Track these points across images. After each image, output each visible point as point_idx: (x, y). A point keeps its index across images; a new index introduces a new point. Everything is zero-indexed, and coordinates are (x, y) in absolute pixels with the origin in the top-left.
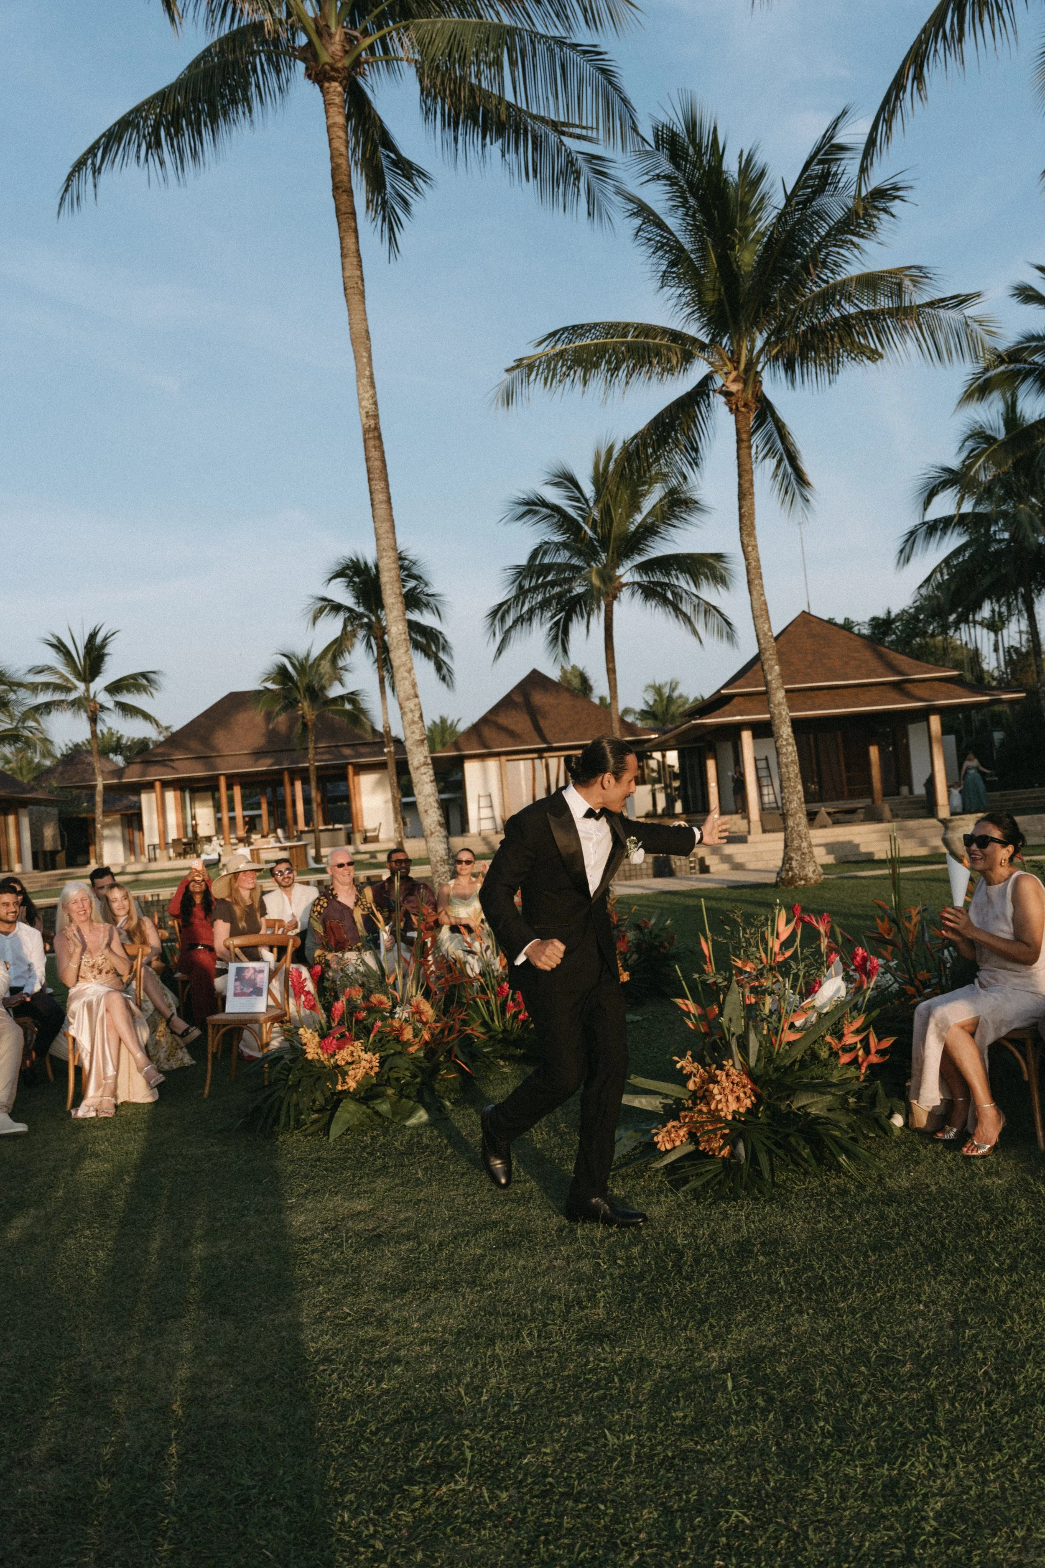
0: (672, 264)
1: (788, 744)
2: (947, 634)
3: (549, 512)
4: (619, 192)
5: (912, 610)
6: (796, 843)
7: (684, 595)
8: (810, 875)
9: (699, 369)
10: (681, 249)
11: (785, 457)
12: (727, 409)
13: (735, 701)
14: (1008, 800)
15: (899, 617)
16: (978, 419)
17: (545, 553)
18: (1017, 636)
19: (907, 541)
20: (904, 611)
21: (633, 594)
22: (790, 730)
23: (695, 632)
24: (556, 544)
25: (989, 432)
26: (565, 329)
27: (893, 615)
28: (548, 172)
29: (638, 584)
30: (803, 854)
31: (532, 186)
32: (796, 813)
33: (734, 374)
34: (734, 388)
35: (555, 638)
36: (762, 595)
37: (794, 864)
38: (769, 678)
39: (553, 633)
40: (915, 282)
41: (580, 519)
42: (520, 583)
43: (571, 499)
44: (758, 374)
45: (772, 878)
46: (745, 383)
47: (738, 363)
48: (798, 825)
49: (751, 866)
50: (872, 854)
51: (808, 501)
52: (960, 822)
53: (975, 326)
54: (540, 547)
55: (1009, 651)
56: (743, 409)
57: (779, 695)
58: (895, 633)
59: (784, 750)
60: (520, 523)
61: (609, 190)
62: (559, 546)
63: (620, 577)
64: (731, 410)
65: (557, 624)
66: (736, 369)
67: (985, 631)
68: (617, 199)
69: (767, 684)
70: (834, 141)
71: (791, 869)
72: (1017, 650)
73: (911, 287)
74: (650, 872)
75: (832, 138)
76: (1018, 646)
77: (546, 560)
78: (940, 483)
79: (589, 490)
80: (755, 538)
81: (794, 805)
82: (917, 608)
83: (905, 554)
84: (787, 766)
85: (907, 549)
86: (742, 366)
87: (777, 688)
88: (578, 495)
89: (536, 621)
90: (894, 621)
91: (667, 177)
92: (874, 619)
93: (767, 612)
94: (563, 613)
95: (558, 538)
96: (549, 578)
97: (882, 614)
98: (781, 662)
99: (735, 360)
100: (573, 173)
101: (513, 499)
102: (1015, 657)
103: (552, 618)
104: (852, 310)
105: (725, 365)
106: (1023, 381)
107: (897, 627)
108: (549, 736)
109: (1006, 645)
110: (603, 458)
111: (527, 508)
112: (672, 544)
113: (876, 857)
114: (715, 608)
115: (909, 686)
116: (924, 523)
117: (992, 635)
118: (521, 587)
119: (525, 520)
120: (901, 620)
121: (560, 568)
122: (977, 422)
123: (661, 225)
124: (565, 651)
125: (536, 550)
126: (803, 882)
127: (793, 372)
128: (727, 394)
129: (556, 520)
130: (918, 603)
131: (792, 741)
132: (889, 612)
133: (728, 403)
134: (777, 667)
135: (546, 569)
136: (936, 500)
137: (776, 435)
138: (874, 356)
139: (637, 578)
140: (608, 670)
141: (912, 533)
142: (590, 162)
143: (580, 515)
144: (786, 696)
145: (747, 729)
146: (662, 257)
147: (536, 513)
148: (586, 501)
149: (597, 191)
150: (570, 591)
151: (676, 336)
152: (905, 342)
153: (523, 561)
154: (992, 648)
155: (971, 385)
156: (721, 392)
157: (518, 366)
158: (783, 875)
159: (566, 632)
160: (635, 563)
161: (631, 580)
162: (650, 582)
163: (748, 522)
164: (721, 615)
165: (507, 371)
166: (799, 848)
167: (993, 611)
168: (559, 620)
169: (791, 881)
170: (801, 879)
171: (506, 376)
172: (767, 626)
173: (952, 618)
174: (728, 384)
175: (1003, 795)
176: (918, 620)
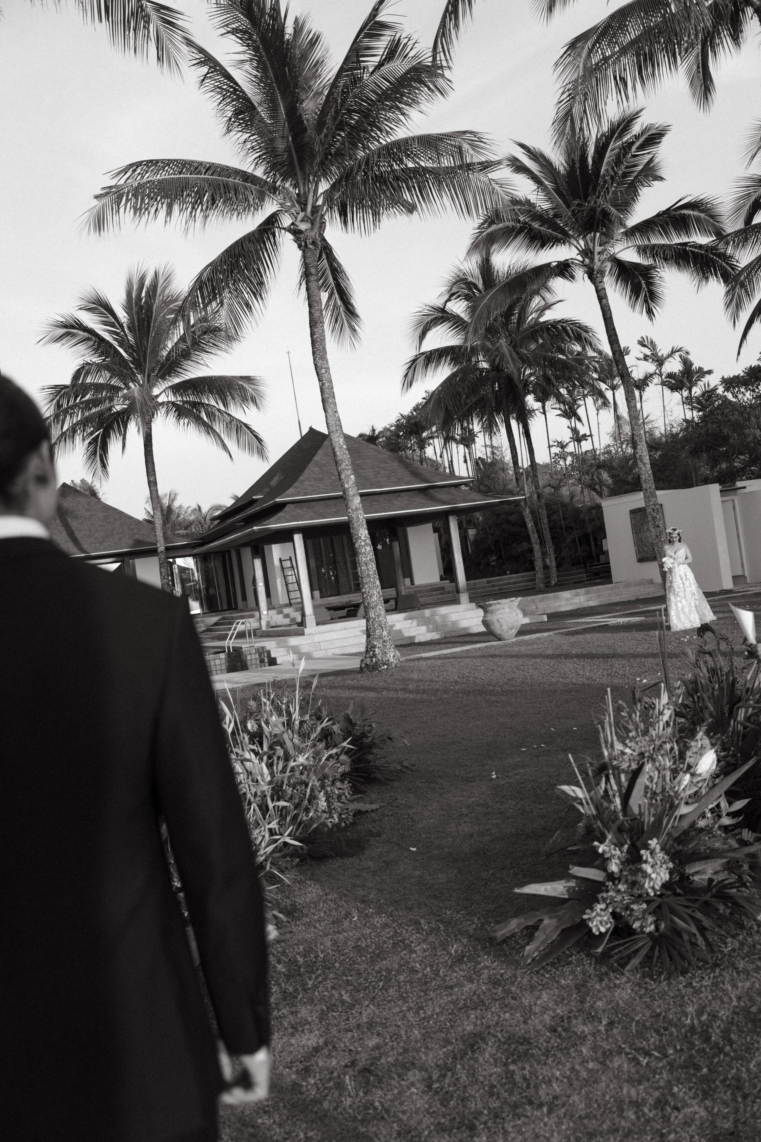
0: (237, 113)
1: (366, 544)
3: (86, 334)
4: (190, 43)
6: (378, 633)
7: (217, 413)
8: (391, 660)
9: (270, 207)
10: (248, 100)
11: (335, 291)
12: (296, 245)
13: (287, 508)
14: (493, 586)
16: (462, 268)
17: (87, 373)
19: (410, 368)
21: (167, 413)
22: (366, 532)
23: (225, 447)
24: (97, 364)
25: (470, 279)
26: (139, 164)
27: (377, 432)
28: (119, 16)
29: (174, 404)
30: (384, 641)
31: (103, 28)
32: (376, 606)
33: (302, 215)
34: (303, 227)
35: (94, 453)
36: (336, 412)
37: (377, 650)
38: (346, 486)
39: (91, 449)
40: (474, 147)
41: (115, 344)
42: (58, 402)
43: (105, 323)
44: (322, 216)
45: (355, 664)
46: (312, 224)
47: (306, 205)
48: (378, 616)
49: (317, 655)
50: (413, 637)
51: (355, 330)
52: (498, 606)
53: (496, 187)
54: (83, 368)
56: (311, 246)
57: (357, 501)
59: (363, 550)
60: (58, 345)
61: (178, 38)
62: (100, 367)
63: (157, 396)
64: (300, 247)
65: (95, 440)
66: (303, 210)
68: (184, 48)
69: (345, 491)
70: (378, 19)
71: (374, 655)
72: (484, 461)
73: (471, 151)
74: (224, 667)
75: (375, 16)
77: (88, 380)
78: (432, 320)
79: (122, 315)
80: (327, 361)
81: (375, 598)
83: (408, 380)
84: (366, 564)
85: (410, 375)
86: (309, 208)
87: (354, 495)
88: (113, 320)
89: (78, 438)
90: (378, 437)
91: (245, 32)
94: (102, 430)
95: (97, 360)
96: (87, 397)
97: (368, 432)
98: (356, 472)
99: (303, 204)
100: (143, 17)
101: (51, 321)
102: (482, 466)
103: (92, 433)
104: (411, 165)
105: (294, 206)
106: (515, 237)
108: (85, 546)
110: (135, 287)
111: (64, 330)
112: (204, 368)
113: (417, 641)
114: (246, 425)
115: (431, 491)
116: (423, 354)
118: (59, 406)
119: (63, 341)
121: (98, 388)
122: (460, 270)
123: (229, 77)
124: (104, 466)
125: (79, 369)
126: (386, 667)
127: (346, 215)
128: (296, 232)
129: (92, 343)
131: (369, 541)
132: (374, 430)
133: (297, 240)
134: (352, 476)
135: (85, 389)
136: (430, 334)
137: (328, 272)
138: (411, 209)
139: (171, 398)
140: (149, 482)
141: (414, 361)
142: (158, 11)
143: (115, 339)
144: (362, 501)
145: (299, 533)
146: (227, 104)
147: (74, 335)
148: (121, 326)
149: (165, 39)
150: (110, 409)
151: (247, 177)
152: (442, 197)
153: (67, 381)
155: (478, 237)
156: (289, 230)
157: (107, 194)
158: (368, 661)
159: (104, 448)
160: (170, 384)
161: (166, 400)
162: (184, 402)
163: (321, 348)
164: (252, 432)
165: (96, 197)
166: (381, 637)
168: (99, 434)
169: (375, 667)
170: (384, 664)
171: (95, 202)
174: (297, 223)
175: (488, 582)
176: (399, 436)
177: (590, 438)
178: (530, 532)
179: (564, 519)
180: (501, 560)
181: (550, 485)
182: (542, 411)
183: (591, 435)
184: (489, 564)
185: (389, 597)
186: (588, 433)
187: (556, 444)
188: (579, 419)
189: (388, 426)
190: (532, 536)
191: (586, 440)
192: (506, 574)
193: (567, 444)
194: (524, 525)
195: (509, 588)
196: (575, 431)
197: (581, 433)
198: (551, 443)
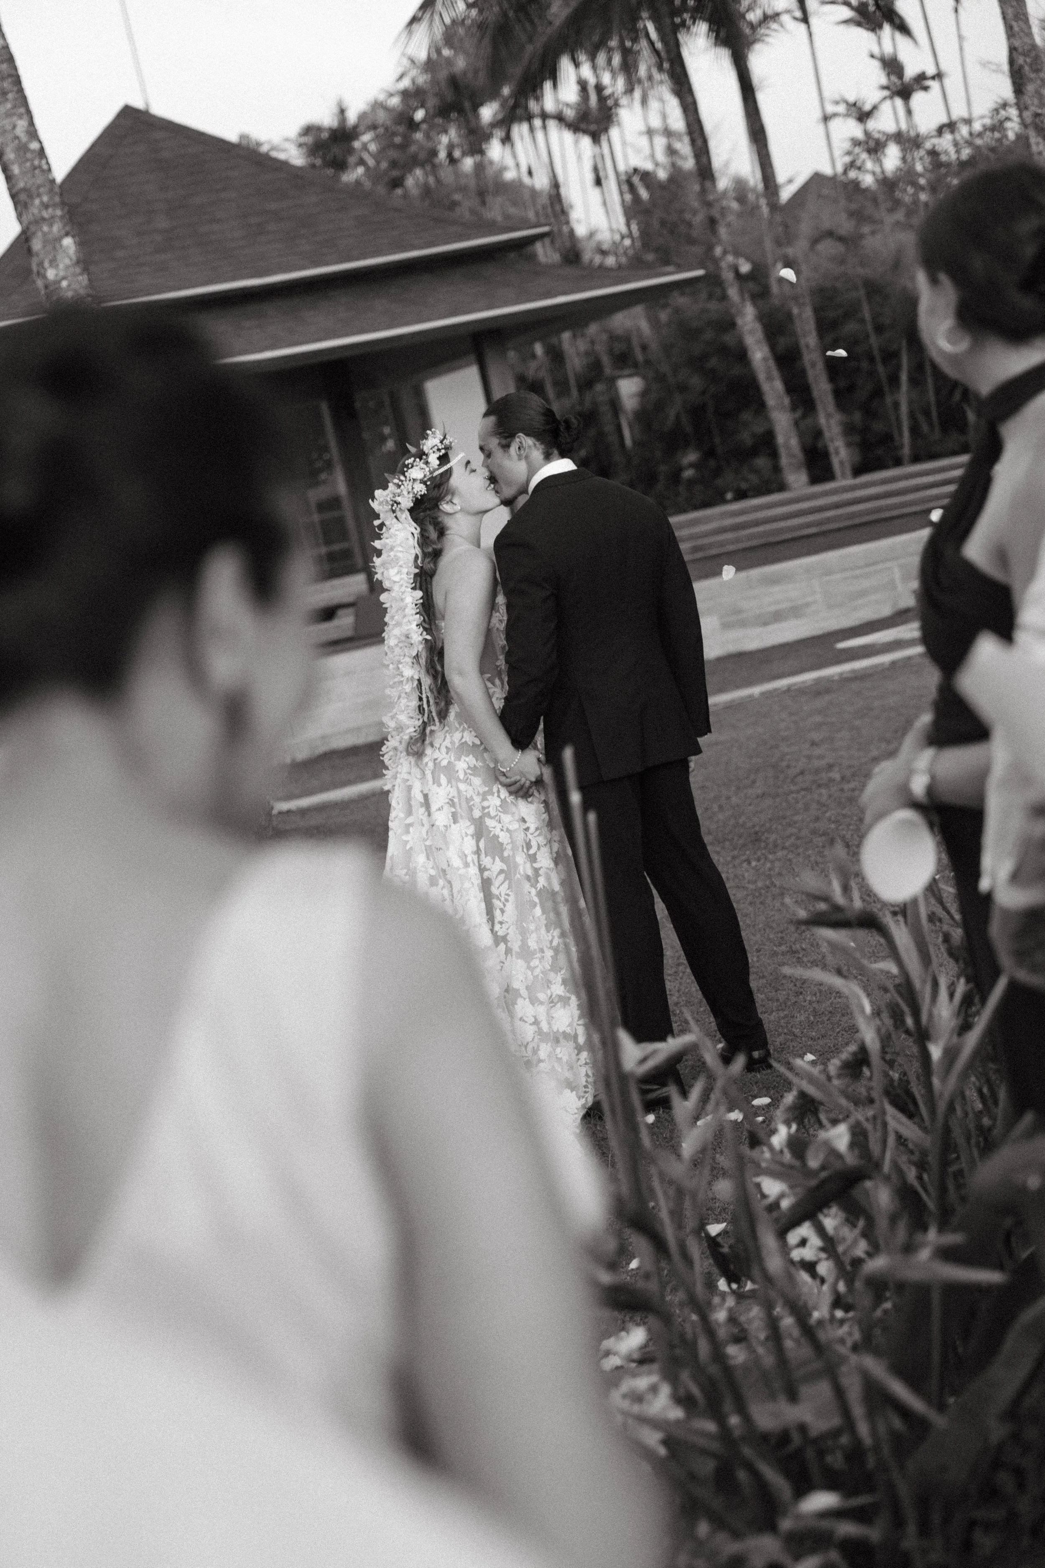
2: (482, 152)
5: (395, 101)
15: (367, 122)
18: (644, 141)
20: (377, 105)
27: (352, 117)
55: (630, 183)
58: (362, 162)
67: (568, 136)
72: (646, 177)
76: (648, 166)
82: (405, 94)
90: (355, 132)
92: (308, 130)
93: (18, 81)
97: (327, 119)
102: (644, 194)
107: (365, 147)
109: (622, 167)
117: (586, 141)
120: (374, 127)
130: (406, 83)
132: (342, 111)
134: (68, 242)
154: (590, 177)
167: (583, 85)
172: (22, 124)
173: (488, 113)
176: (412, 125)
177: (934, 85)
178: (761, 377)
179: (879, 329)
180: (712, 463)
181: (830, 234)
182: (798, 14)
183: (939, 76)
184: (675, 476)
185: (336, 601)
186: (931, 71)
187: (841, 109)
188: (902, 28)
189: (382, 97)
190: (766, 387)
191: (926, 89)
192: (725, 501)
193: (875, 108)
194: (742, 355)
195: (722, 544)
196: (892, 66)
197: (910, 72)
198: (830, 109)
